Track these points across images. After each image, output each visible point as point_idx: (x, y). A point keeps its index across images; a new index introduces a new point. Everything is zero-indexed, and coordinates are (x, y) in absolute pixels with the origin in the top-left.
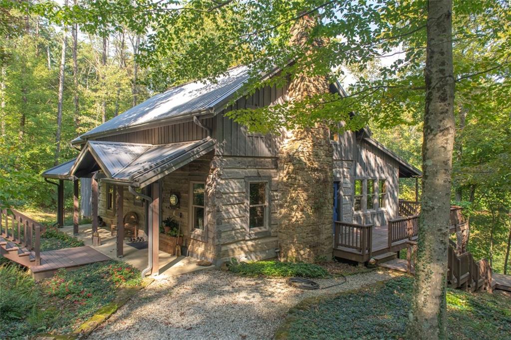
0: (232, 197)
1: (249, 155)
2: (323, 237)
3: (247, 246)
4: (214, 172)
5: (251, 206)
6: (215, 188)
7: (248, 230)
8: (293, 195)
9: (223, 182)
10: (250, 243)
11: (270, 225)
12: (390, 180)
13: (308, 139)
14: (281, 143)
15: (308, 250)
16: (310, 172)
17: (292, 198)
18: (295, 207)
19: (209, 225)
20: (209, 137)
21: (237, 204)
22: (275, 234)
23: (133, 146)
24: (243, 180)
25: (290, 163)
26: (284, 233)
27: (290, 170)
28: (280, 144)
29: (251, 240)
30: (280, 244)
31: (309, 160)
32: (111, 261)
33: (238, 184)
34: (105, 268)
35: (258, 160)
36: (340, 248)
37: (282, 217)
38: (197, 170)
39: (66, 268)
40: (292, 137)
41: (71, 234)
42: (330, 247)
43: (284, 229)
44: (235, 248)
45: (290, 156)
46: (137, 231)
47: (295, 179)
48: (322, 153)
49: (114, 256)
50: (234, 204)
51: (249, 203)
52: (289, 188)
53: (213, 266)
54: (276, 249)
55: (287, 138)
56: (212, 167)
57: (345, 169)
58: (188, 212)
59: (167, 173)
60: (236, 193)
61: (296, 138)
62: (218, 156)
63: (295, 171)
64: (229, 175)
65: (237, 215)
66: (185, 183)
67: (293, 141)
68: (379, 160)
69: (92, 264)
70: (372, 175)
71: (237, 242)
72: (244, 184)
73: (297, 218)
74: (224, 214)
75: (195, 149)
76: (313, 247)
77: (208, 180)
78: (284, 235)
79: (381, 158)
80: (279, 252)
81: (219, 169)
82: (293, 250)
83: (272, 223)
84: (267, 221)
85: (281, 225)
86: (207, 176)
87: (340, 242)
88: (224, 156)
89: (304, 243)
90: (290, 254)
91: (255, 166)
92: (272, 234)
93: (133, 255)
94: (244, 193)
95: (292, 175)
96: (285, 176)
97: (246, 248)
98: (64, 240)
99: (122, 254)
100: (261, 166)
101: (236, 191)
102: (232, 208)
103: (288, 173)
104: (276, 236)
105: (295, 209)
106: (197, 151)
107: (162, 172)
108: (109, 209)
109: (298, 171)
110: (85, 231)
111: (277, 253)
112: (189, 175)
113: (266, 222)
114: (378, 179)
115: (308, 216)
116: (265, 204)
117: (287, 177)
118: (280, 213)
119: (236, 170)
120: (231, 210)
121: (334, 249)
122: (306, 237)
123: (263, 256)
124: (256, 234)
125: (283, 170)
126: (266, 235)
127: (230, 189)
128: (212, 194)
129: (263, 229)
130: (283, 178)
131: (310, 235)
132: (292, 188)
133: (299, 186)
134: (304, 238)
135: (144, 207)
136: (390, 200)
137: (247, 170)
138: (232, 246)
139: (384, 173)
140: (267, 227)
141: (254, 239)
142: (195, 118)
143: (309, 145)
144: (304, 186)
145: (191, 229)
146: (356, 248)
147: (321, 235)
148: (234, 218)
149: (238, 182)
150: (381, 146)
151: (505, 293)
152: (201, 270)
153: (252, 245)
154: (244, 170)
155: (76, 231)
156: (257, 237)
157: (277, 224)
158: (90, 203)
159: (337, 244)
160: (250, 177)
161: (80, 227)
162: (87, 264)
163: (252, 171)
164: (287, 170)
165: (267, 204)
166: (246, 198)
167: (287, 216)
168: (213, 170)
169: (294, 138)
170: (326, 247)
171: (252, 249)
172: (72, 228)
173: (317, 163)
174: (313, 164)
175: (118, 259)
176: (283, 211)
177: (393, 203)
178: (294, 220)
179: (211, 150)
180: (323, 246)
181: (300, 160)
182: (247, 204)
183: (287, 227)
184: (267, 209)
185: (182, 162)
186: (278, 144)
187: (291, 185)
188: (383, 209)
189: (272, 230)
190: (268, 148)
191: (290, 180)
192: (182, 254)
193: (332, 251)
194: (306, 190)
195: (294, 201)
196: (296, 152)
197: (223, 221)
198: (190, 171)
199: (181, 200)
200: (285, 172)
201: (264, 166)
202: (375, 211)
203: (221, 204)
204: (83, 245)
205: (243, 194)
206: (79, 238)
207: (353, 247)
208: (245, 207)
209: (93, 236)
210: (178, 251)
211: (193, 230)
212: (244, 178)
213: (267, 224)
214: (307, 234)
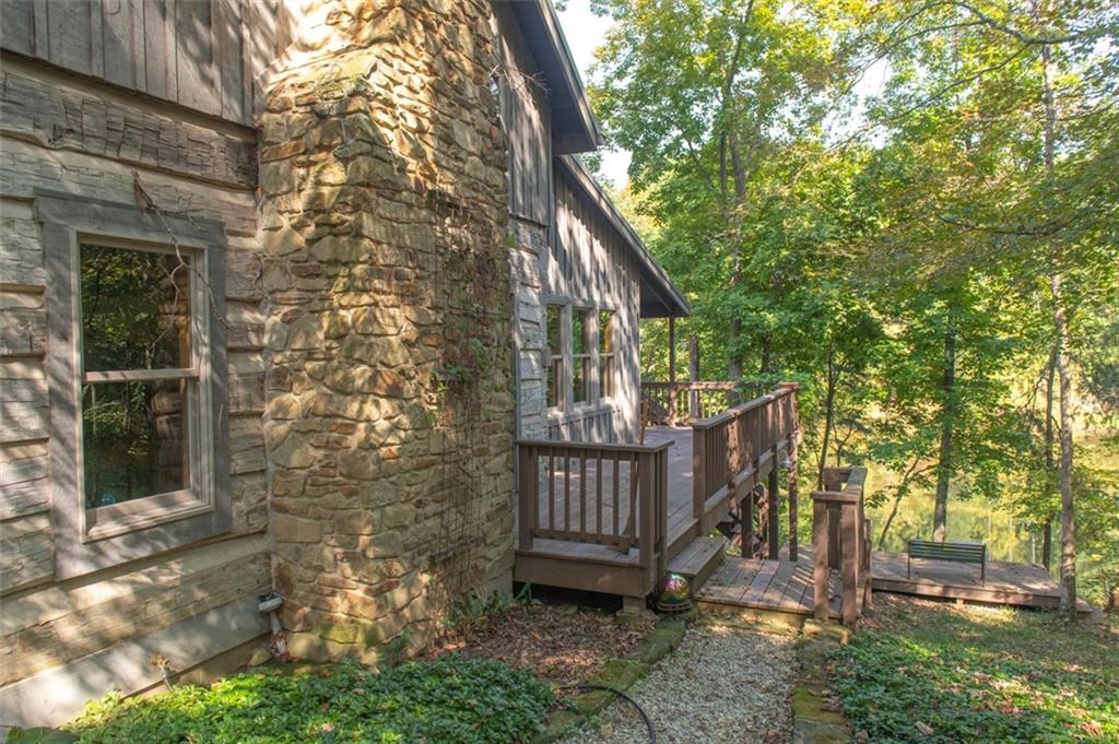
2: (482, 508)
3: (80, 615)
5: (95, 377)
7: (80, 519)
8: (348, 316)
10: (98, 594)
11: (223, 478)
12: (624, 313)
13: (409, 48)
14: (275, 62)
15: (425, 578)
17: (339, 334)
18: (360, 373)
22: (258, 524)
24: (24, 213)
25: (322, 155)
26: (302, 513)
27: (325, 190)
28: (267, 65)
29: (104, 574)
30: (280, 568)
31: (418, 154)
35: (134, 112)
36: (541, 546)
37: (291, 430)
40: (326, 40)
42: (503, 547)
43: (303, 493)
45: (322, 117)
47: (357, 233)
48: (466, 138)
51: (76, 358)
52: (321, 283)
54: (263, 599)
55: (306, 48)
57: (526, 255)
61: (348, 43)
63: (357, 194)
67: (337, 54)
68: (600, 252)
70: (584, 294)
73: (371, 429)
76: (446, 560)
78: (302, 521)
79: (603, 245)
80: (278, 610)
82: (359, 593)
83: (239, 464)
84: (206, 460)
85: (286, 471)
87: (544, 523)
89: (407, 548)
90: (340, 607)
91: (114, 141)
92: (239, 525)
94: (26, 291)
95: (335, 217)
96: (298, 227)
97: (69, 631)
100: (156, 153)
103: (315, 207)
104: (262, 533)
105: (358, 384)
109: (369, 192)
111: (266, 614)
113: (201, 465)
114: (598, 308)
115: (423, 422)
116: (193, 369)
117: (311, 229)
118: (281, 414)
121: (517, 554)
122: (417, 521)
123: (175, 650)
124: (139, 535)
125: (290, 193)
126: (202, 533)
129: (186, 502)
130: (287, 236)
131: (431, 508)
132: (341, 283)
133: (375, 271)
134: (403, 528)
136: (625, 372)
137: (55, 158)
139: (609, 290)
140: (210, 490)
141: (127, 567)
143: (417, 84)
144: (399, 277)
146: (598, 539)
147: (475, 503)
150: (608, 204)
153: (116, 605)
156: (142, 553)
157: (263, 472)
159: (530, 532)
163: (90, 171)
164: (308, 190)
165: (200, 367)
167: (323, 424)
169: (337, 44)
170: (492, 553)
171: (116, 625)
176: (295, 402)
177: (630, 384)
178: (354, 440)
180: (482, 550)
181: (377, 142)
182: (65, 362)
183: (317, 482)
184: (204, 396)
186: (257, 64)
187: (331, 271)
188: (607, 400)
189: (241, 504)
190: (198, 61)
191: (326, 242)
193: (510, 562)
194: (409, 296)
195: (353, 345)
196: (353, 94)
200: (298, 204)
201: (179, 159)
202: (592, 407)
205: (21, 301)
207: (582, 537)
212: (29, 202)
213: (208, 477)
214: (419, 504)
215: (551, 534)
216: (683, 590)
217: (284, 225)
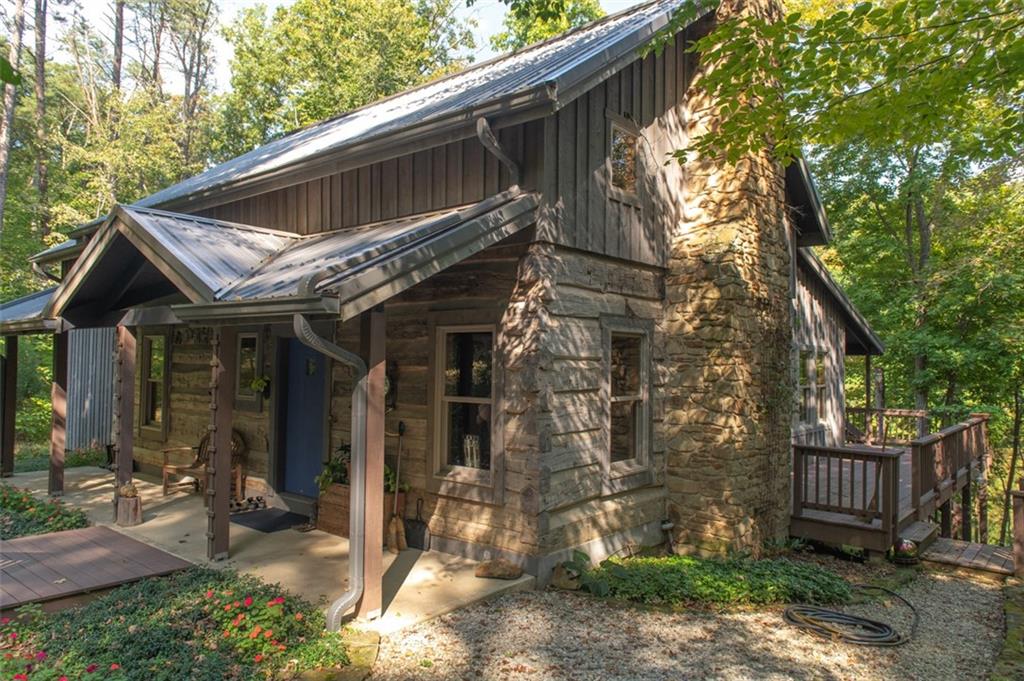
0: (575, 370)
1: (612, 253)
2: (778, 483)
3: (606, 514)
4: (531, 293)
5: (613, 399)
6: (537, 339)
7: (608, 468)
8: (719, 370)
9: (554, 324)
10: (610, 505)
11: (650, 454)
12: (833, 354)
13: (749, 220)
14: (674, 231)
15: (752, 521)
16: (754, 311)
17: (713, 379)
18: (725, 402)
19: (508, 454)
20: (515, 189)
21: (584, 392)
22: (661, 481)
24: (596, 324)
25: (706, 283)
26: (687, 477)
27: (707, 301)
28: (672, 233)
29: (611, 497)
30: (671, 506)
31: (752, 277)
32: (197, 576)
33: (587, 334)
36: (807, 513)
37: (681, 430)
38: (462, 292)
39: (44, 601)
40: (699, 217)
41: (41, 493)
42: (785, 511)
43: (688, 466)
44: (580, 521)
45: (706, 263)
46: (243, 481)
47: (727, 325)
48: (773, 264)
49: (199, 556)
50: (576, 392)
51: (609, 390)
52: (703, 352)
53: (527, 578)
54: (663, 522)
55: (686, 220)
56: (528, 275)
58: (429, 416)
59: (417, 277)
60: (581, 359)
61: (713, 219)
62: (545, 243)
63: (725, 304)
64: (568, 305)
65: (584, 425)
66: (418, 334)
67: (708, 226)
68: (818, 310)
69: (132, 583)
70: (807, 342)
71: (581, 503)
72: (598, 333)
73: (732, 432)
74: (556, 420)
75: (491, 214)
76: (760, 513)
77: (505, 318)
78: (686, 481)
79: (819, 303)
80: (672, 530)
81: (547, 283)
82: (721, 523)
83: (655, 449)
84: (645, 442)
85: (677, 453)
86: (504, 307)
87: (811, 500)
88: (560, 248)
89: (745, 502)
90: (709, 532)
91: (621, 285)
92: (655, 482)
93: (256, 551)
94: (598, 360)
95: (713, 316)
96: (690, 321)
97: (603, 522)
98: (22, 509)
99: (227, 548)
100: (632, 289)
101: (583, 354)
102: (574, 403)
103: (700, 310)
104: (664, 486)
105: (725, 407)
106: (497, 220)
108: (147, 423)
109: (733, 303)
110: (82, 486)
111: (665, 532)
112: (432, 310)
113: (643, 446)
114: (816, 351)
115: (752, 430)
116: (640, 396)
117: (697, 322)
118: (674, 422)
119: (583, 294)
120: (571, 409)
121: (792, 517)
122: (749, 487)
124: (625, 479)
125: (685, 302)
126: (643, 482)
127: (571, 347)
128: (525, 358)
129: (635, 466)
130: (683, 325)
131: (755, 480)
132: (715, 352)
133: (735, 346)
134: (744, 490)
135: (266, 414)
136: (834, 400)
137: (604, 297)
138: (574, 516)
139: (824, 338)
140: (646, 460)
141: (620, 494)
142: (482, 123)
143: (752, 238)
144: (744, 348)
145: (437, 468)
146: (851, 511)
147: (773, 481)
148: (578, 432)
149: (588, 328)
150: (826, 274)
152: (501, 594)
153: (616, 513)
154: (600, 296)
155: (56, 485)
156: (626, 489)
157: (662, 453)
158: (84, 415)
159: (801, 504)
160: (613, 315)
161: (67, 473)
162: (117, 586)
163: (612, 301)
164: (696, 302)
165: (643, 395)
166: (603, 373)
167: (701, 430)
168: (531, 284)
169: (706, 219)
170: (780, 514)
171: (615, 522)
172: (44, 476)
173: (765, 287)
174: (757, 290)
175: (215, 566)
176: (684, 415)
177: (837, 409)
178: (721, 438)
179: (529, 223)
180: (776, 511)
181: (737, 275)
182: (606, 392)
183: (697, 460)
184: (645, 409)
185: (457, 248)
186: (668, 234)
187: (709, 345)
188: (821, 421)
189: (655, 469)
190: (649, 239)
191: (707, 329)
192: (410, 544)
193: (788, 522)
194: (747, 358)
195: (723, 386)
196: (728, 251)
197: (553, 441)
198: (435, 296)
199: (400, 385)
200: (690, 308)
201: (640, 289)
202: (811, 426)
203: (550, 390)
204: (83, 522)
205: (596, 365)
206: (69, 505)
208: (602, 400)
209: (118, 496)
210: (398, 533)
211: (444, 471)
212: (597, 319)
213: (645, 452)
214: (750, 478)
215: (816, 507)
216: (913, 550)
217: (680, 319)
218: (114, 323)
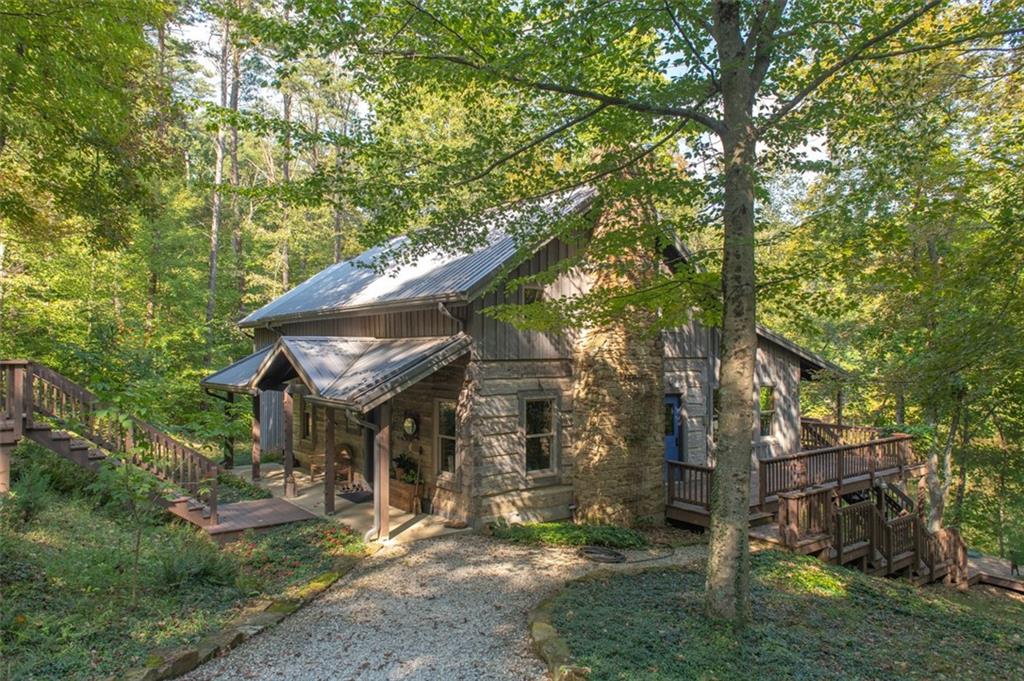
0: (497, 423)
1: (524, 358)
2: (648, 486)
3: (522, 500)
4: (470, 386)
5: (528, 437)
6: (472, 410)
7: (524, 474)
8: (595, 419)
9: (483, 400)
10: (526, 495)
11: (560, 466)
12: (783, 388)
13: (617, 329)
14: (577, 336)
15: (621, 507)
16: (622, 383)
17: (593, 424)
18: (598, 438)
19: (463, 467)
20: (461, 333)
21: (505, 434)
22: (569, 482)
23: (346, 341)
24: (514, 397)
25: (589, 369)
26: (582, 479)
27: (590, 379)
28: (574, 337)
29: (527, 490)
30: (576, 496)
31: (621, 363)
32: (318, 520)
33: (507, 403)
34: (311, 530)
35: (539, 364)
36: (676, 504)
37: (579, 453)
38: (444, 381)
39: (255, 528)
41: (249, 480)
42: (660, 502)
43: (582, 473)
44: (502, 502)
45: (590, 357)
46: (352, 475)
47: (598, 394)
48: (643, 351)
49: (320, 513)
50: (500, 434)
51: (524, 432)
52: (588, 408)
53: (470, 529)
54: (569, 505)
56: (467, 378)
57: (690, 373)
58: (432, 445)
59: (399, 390)
60: (502, 417)
61: (599, 329)
62: (475, 361)
63: (597, 382)
64: (493, 389)
65: (505, 451)
66: (427, 400)
67: (595, 333)
68: (761, 355)
69: (290, 523)
71: (505, 493)
72: (516, 402)
73: (601, 455)
74: (486, 450)
75: (440, 353)
76: (629, 502)
77: (460, 398)
78: (582, 482)
79: (764, 351)
80: (575, 509)
81: (477, 382)
82: (596, 507)
83: (563, 462)
84: (555, 459)
85: (577, 466)
86: (459, 392)
87: (676, 495)
88: (484, 361)
89: (615, 495)
91: (533, 373)
92: (564, 481)
93: (349, 512)
94: (516, 416)
95: (593, 388)
96: (583, 389)
97: (519, 503)
98: (240, 488)
99: (333, 509)
100: (544, 373)
101: (503, 414)
102: (498, 440)
103: (587, 384)
104: (571, 485)
105: (597, 441)
106: (444, 354)
107: (393, 389)
108: (304, 438)
109: (603, 381)
110: (269, 475)
111: (570, 511)
112: (433, 388)
113: (553, 462)
115: (620, 453)
116: (552, 433)
117: (586, 391)
118: (576, 448)
119: (504, 381)
120: (496, 444)
121: (667, 506)
122: (618, 486)
123: (547, 514)
124: (535, 480)
125: (580, 379)
126: (554, 482)
127: (495, 411)
128: (467, 418)
129: (548, 473)
130: (579, 392)
131: (624, 483)
132: (594, 409)
133: (604, 405)
134: (613, 488)
135: (363, 437)
136: (783, 422)
137: (520, 381)
138: (498, 499)
139: (769, 376)
140: (556, 470)
141: (534, 488)
142: (441, 305)
143: (620, 340)
144: (612, 405)
145: (436, 472)
146: (701, 504)
147: (643, 483)
148: (501, 455)
149: (508, 400)
150: (761, 330)
151: (993, 590)
152: (452, 534)
153: (530, 498)
154: (517, 381)
155: (256, 475)
156: (537, 485)
158: (270, 427)
159: (672, 499)
160: (527, 391)
161: (262, 466)
162: (283, 524)
163: (529, 382)
164: (585, 379)
165: (554, 433)
166: (521, 425)
167: (587, 453)
168: (469, 382)
169: (596, 329)
170: (653, 503)
171: (530, 504)
172: (249, 469)
173: (633, 366)
174: (627, 369)
175: (327, 517)
176: (580, 444)
177: (788, 430)
178: (596, 458)
179: (465, 352)
180: (647, 501)
181: (606, 364)
182: (522, 433)
183: (586, 470)
184: (555, 441)
185: (420, 373)
186: (572, 338)
187: (591, 404)
188: (768, 438)
189: (564, 475)
190: (554, 345)
191: (590, 396)
192: (423, 511)
193: (663, 508)
194: (616, 412)
195: (595, 430)
196: (598, 351)
197: (484, 461)
198: (434, 382)
199: (421, 427)
200: (583, 382)
201: (549, 373)
203: (480, 434)
204: (270, 496)
205: (513, 419)
206: (263, 486)
207: (696, 504)
208: (519, 438)
209: (286, 482)
210: (417, 506)
211: (439, 473)
212: (516, 394)
213: (555, 465)
214: (620, 481)
215: (679, 500)
217: (578, 390)
218: (282, 391)
